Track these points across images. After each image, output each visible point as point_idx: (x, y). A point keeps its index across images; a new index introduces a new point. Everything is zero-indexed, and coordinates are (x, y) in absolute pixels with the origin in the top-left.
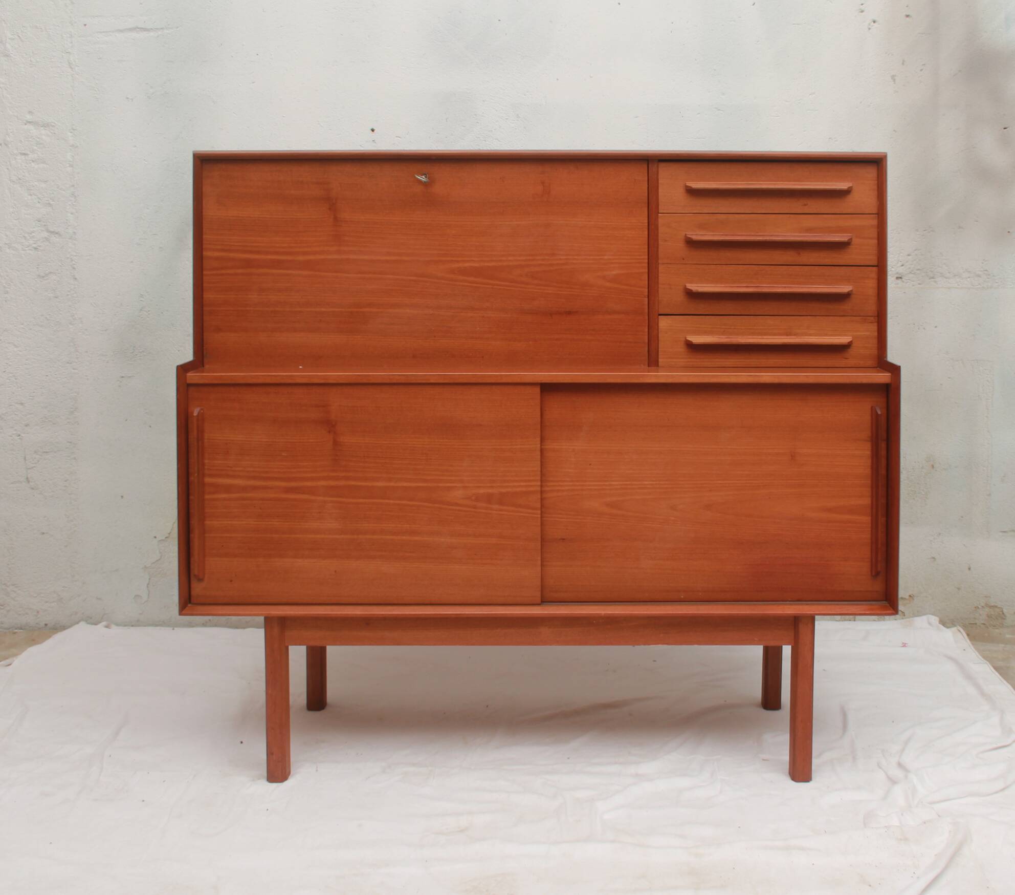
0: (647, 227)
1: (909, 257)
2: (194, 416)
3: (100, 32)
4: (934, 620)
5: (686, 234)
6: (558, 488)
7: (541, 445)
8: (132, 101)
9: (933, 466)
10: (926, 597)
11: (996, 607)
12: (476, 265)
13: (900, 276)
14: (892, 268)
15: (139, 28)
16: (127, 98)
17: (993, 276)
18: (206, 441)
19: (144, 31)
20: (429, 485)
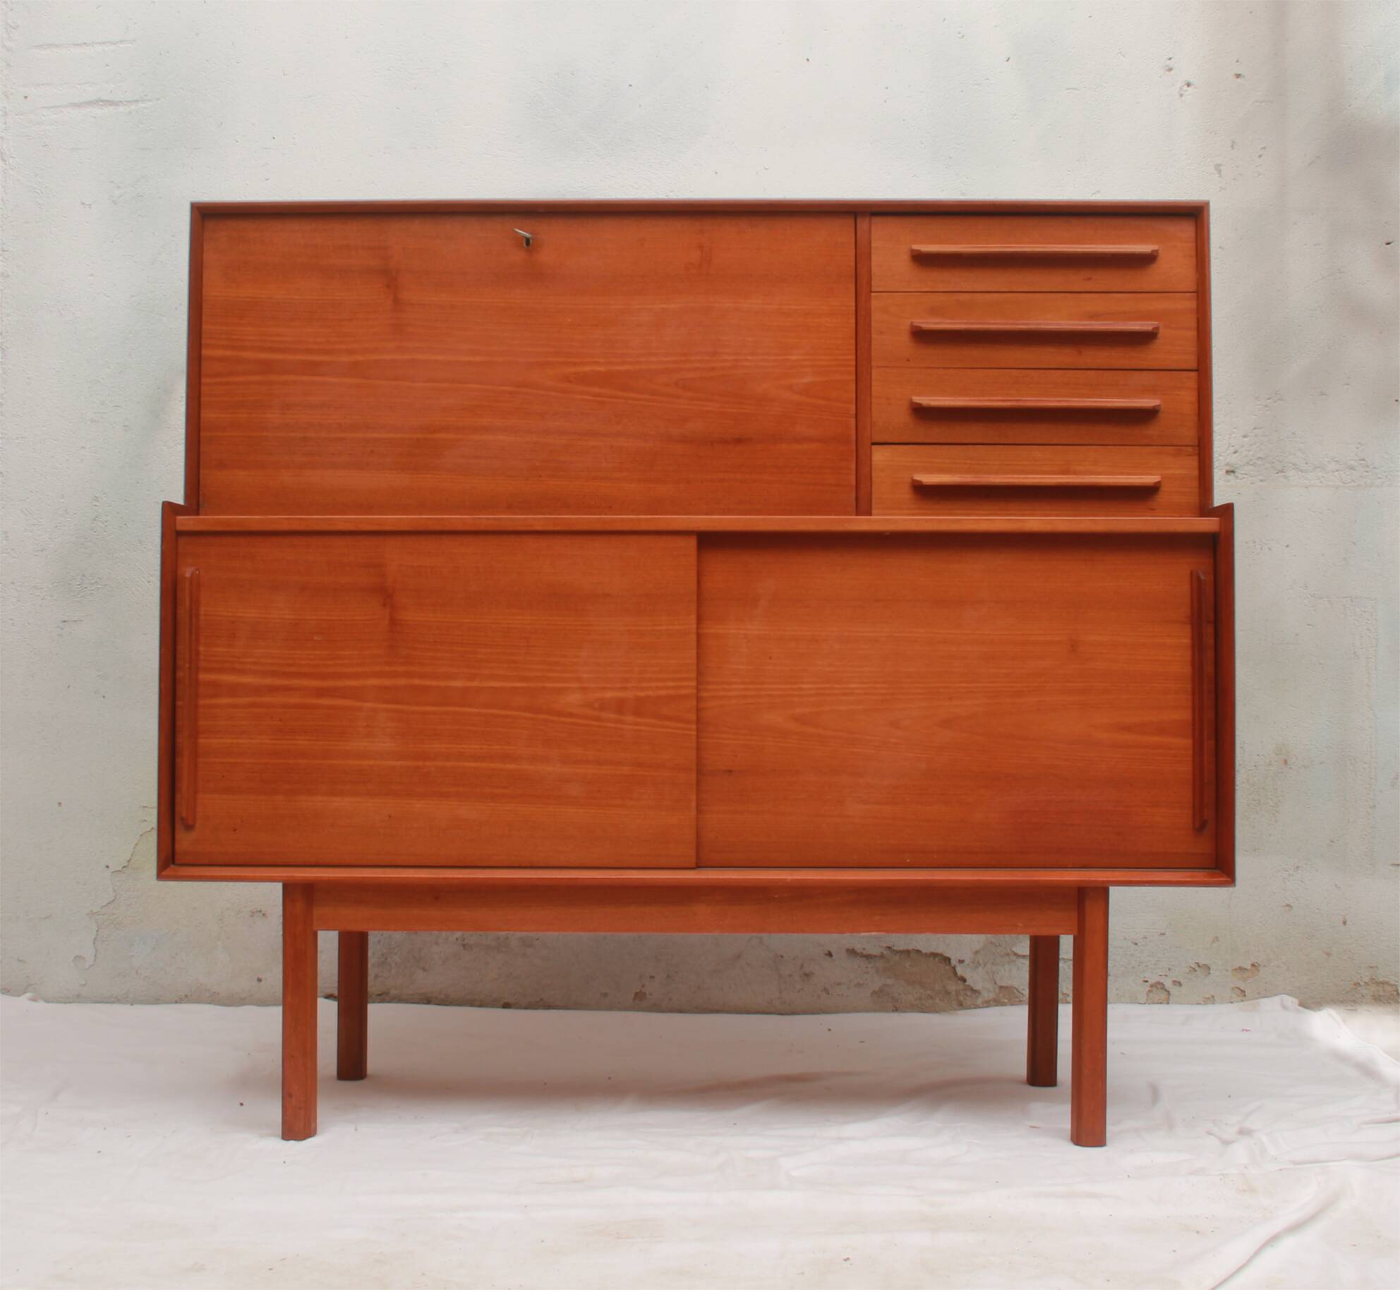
0: (854, 312)
1: (1245, 439)
2: (185, 578)
3: (49, 108)
4: (1291, 1001)
5: (912, 323)
6: (722, 693)
7: (698, 628)
8: (90, 208)
9: (1286, 762)
10: (1278, 967)
11: (1387, 983)
12: (602, 369)
13: (1231, 469)
14: (1220, 456)
15: (102, 101)
16: (83, 204)
17: (1375, 468)
18: (202, 618)
19: (110, 105)
20: (531, 685)
